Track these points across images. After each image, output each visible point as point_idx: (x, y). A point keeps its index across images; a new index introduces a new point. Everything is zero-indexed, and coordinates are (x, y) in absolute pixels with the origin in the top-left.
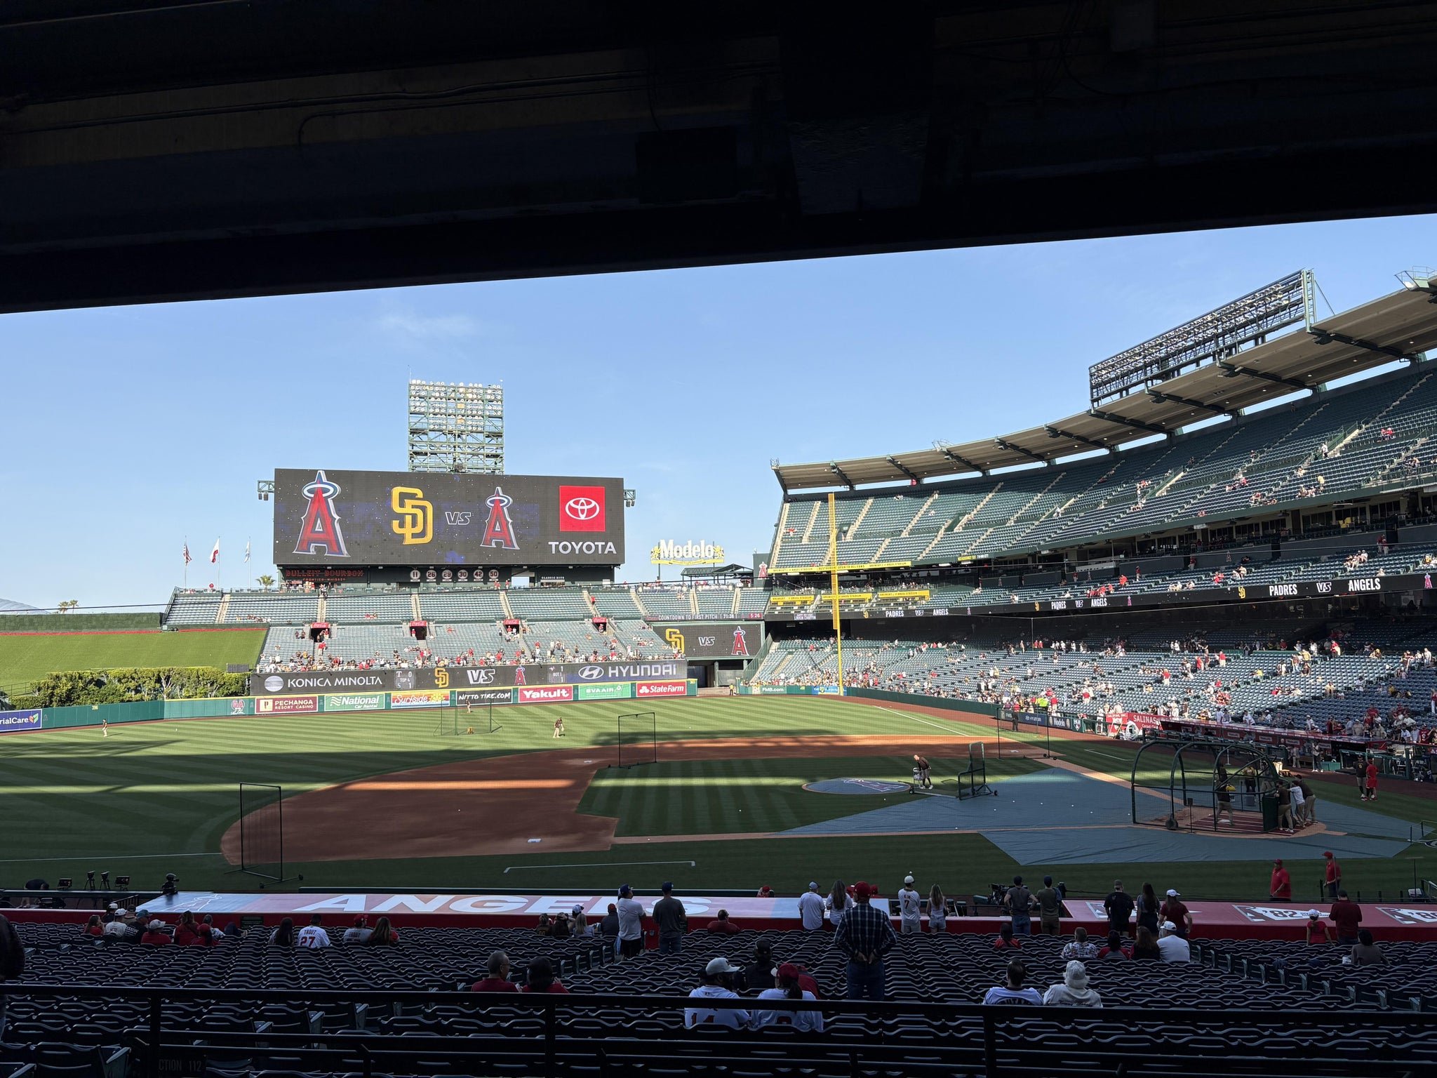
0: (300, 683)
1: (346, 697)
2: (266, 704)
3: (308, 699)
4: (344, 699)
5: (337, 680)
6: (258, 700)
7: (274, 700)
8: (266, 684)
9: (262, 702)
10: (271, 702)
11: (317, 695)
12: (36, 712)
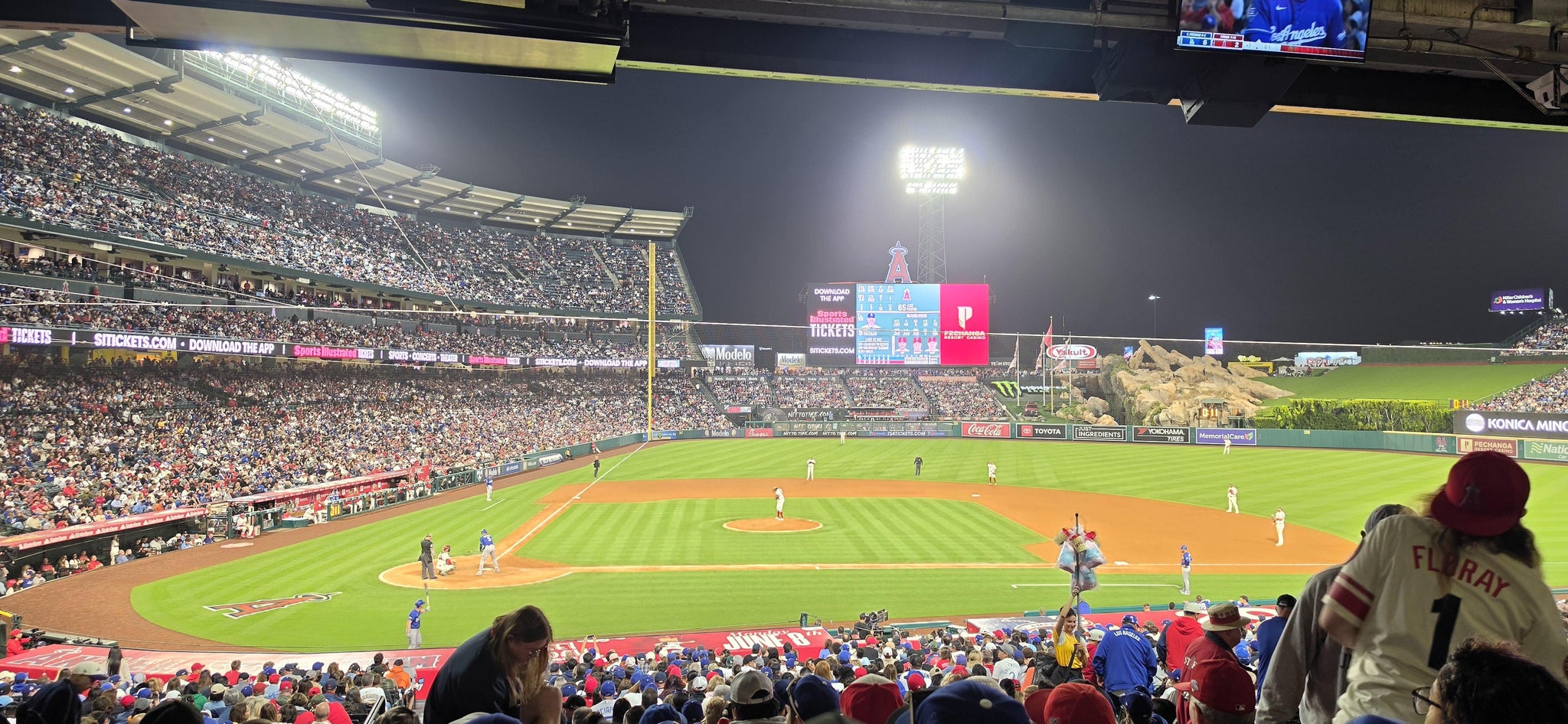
0: (1501, 424)
1: (1548, 444)
2: (1466, 444)
3: (1507, 442)
4: (1546, 445)
5: (1539, 422)
6: (1459, 439)
7: (1474, 440)
8: (1467, 422)
9: (1463, 441)
10: (1471, 441)
11: (1516, 439)
12: (1250, 431)
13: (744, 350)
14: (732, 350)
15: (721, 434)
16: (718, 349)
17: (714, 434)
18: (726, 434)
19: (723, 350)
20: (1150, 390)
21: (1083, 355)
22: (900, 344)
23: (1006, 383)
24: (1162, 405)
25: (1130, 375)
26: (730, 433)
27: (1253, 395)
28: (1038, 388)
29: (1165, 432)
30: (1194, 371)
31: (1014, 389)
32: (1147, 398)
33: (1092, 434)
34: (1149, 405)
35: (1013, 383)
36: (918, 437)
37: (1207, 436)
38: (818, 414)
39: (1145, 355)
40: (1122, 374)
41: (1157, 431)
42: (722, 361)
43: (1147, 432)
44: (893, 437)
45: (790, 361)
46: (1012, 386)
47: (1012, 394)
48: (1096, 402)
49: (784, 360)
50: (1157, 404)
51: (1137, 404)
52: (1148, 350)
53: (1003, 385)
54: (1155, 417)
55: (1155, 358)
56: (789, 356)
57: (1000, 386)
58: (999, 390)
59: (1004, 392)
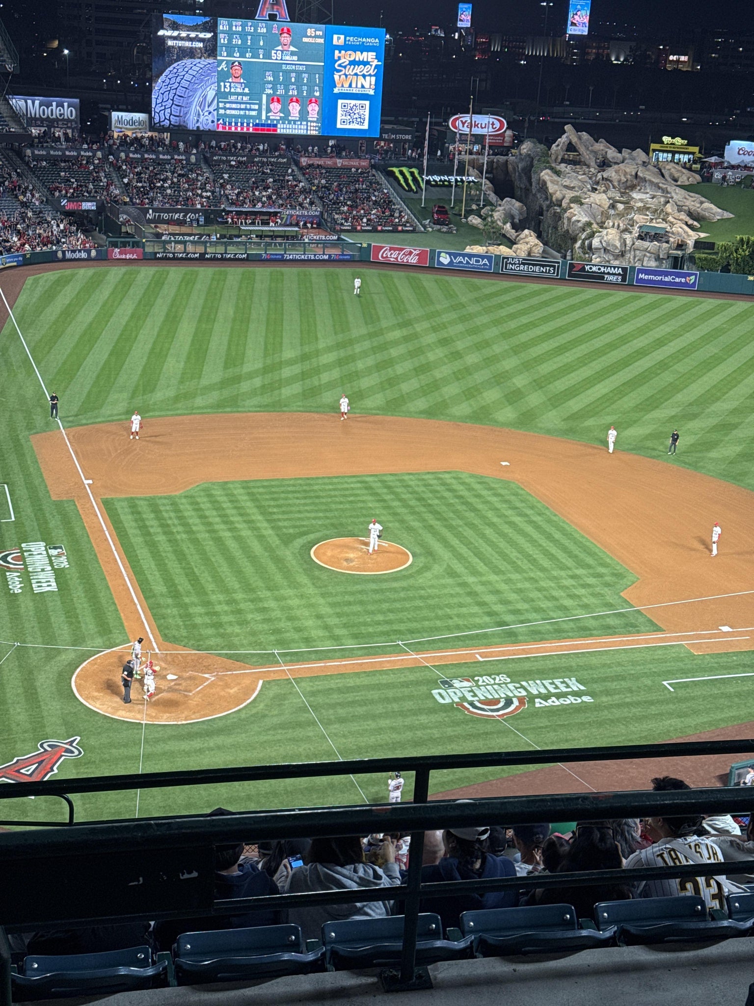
12: (692, 274)
13: (66, 104)
14: (49, 105)
15: (77, 255)
16: (29, 102)
17: (69, 255)
18: (84, 255)
19: (37, 103)
20: (582, 204)
21: (491, 129)
22: (272, 106)
23: (405, 170)
24: (595, 226)
25: (555, 178)
26: (89, 254)
27: (690, 214)
28: (442, 178)
29: (602, 269)
30: (625, 173)
31: (415, 180)
32: (578, 215)
33: (522, 267)
34: (580, 225)
35: (413, 170)
36: (319, 260)
37: (646, 277)
38: (185, 216)
39: (570, 144)
40: (546, 175)
41: (594, 269)
42: (36, 119)
43: (583, 269)
44: (290, 260)
45: (128, 123)
46: (412, 174)
47: (414, 187)
48: (513, 205)
49: (119, 121)
50: (589, 224)
51: (566, 221)
52: (575, 140)
53: (402, 173)
54: (587, 242)
55: (582, 150)
56: (126, 116)
57: (398, 174)
58: (397, 179)
59: (404, 184)
